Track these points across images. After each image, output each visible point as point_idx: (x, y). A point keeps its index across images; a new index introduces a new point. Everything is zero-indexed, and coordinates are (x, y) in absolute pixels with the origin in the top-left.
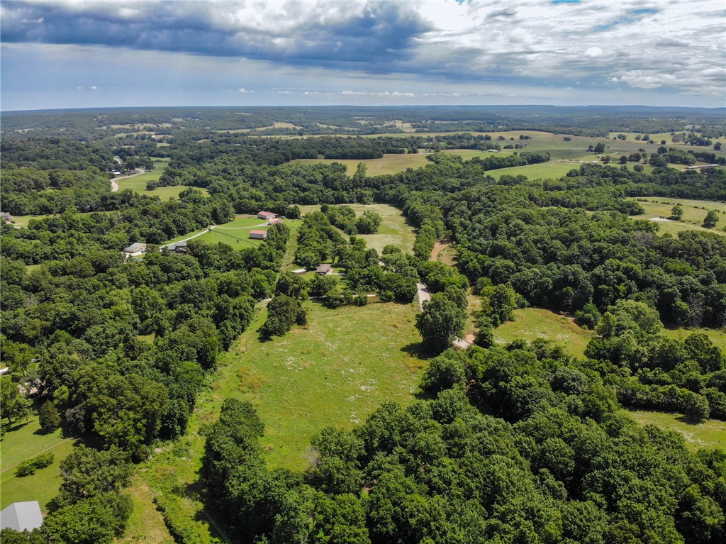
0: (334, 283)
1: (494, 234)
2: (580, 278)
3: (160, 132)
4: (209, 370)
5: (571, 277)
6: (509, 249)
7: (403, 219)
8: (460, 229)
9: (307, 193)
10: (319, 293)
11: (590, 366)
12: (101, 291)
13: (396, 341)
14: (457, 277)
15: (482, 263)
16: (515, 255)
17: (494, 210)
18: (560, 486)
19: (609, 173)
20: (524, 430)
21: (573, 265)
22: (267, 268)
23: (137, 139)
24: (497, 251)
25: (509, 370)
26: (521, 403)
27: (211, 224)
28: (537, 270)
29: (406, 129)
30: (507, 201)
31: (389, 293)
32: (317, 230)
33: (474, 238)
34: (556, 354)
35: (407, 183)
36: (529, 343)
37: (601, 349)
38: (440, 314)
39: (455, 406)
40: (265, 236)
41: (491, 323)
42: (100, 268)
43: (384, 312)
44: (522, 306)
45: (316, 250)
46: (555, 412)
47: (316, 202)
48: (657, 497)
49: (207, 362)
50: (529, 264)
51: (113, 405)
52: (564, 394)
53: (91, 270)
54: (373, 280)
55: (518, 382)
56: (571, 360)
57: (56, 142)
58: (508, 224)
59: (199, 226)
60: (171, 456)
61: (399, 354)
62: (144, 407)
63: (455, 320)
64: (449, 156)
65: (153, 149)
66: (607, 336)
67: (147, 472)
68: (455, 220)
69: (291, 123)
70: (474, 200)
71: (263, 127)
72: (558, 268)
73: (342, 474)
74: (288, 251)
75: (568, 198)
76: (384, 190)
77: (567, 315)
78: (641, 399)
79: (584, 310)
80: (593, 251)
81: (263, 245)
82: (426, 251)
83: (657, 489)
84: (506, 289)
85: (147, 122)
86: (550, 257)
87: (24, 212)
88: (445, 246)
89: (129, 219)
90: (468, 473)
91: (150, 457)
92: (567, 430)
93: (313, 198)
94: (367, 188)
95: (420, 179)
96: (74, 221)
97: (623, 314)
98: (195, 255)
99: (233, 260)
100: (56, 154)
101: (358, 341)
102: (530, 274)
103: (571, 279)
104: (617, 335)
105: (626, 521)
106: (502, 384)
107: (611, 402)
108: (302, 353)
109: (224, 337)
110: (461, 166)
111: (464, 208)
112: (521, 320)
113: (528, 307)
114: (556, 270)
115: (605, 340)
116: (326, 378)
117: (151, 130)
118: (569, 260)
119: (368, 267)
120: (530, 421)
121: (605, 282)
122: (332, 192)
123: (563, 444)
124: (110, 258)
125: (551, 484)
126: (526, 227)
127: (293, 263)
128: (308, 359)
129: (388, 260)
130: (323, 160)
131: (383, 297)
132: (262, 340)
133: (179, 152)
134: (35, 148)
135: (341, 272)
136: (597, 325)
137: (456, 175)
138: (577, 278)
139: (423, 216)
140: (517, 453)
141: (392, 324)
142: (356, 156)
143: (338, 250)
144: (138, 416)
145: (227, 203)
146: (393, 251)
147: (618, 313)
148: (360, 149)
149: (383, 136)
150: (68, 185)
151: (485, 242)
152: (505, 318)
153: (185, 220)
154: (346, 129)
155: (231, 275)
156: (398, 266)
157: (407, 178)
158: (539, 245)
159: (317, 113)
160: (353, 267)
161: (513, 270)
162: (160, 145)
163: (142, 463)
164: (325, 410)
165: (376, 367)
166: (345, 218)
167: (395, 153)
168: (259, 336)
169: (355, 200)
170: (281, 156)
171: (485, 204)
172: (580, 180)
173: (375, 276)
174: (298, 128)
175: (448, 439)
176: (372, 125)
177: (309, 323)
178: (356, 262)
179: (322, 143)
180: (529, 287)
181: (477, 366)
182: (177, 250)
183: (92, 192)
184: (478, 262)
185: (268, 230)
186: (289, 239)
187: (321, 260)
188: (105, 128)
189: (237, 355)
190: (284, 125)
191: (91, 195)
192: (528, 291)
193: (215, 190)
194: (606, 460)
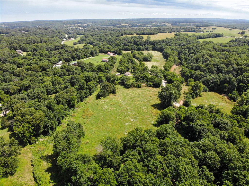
0: (129, 79)
1: (197, 62)
2: (232, 80)
3: (82, 27)
4: (72, 109)
5: (228, 79)
6: (202, 67)
7: (162, 56)
8: (184, 60)
9: (127, 46)
10: (123, 83)
11: (233, 118)
12: (41, 77)
13: (150, 102)
14: (180, 78)
15: (190, 73)
16: (205, 70)
17: (198, 52)
18: (211, 175)
19: (246, 41)
20: (197, 146)
21: (229, 75)
22: (106, 72)
23: (75, 29)
24: (198, 68)
25: (195, 117)
26: (198, 132)
27: (90, 56)
28: (213, 76)
29: (169, 26)
30: (204, 49)
31: (150, 83)
32: (127, 59)
33: (189, 63)
34: (218, 112)
35: (166, 43)
36: (206, 106)
37: (238, 110)
38: (168, 92)
39: (167, 132)
40: (107, 61)
41: (191, 97)
42: (44, 69)
43: (147, 91)
44: (206, 91)
45: (125, 66)
46: (214, 139)
47: (130, 50)
49: (71, 105)
50: (210, 74)
51: (21, 121)
52: (219, 130)
53: (40, 70)
54: (145, 78)
55: (198, 123)
56: (224, 115)
57: (46, 29)
58: (203, 58)
59: (86, 57)
60: (46, 143)
61: (150, 107)
62: (33, 122)
63: (174, 95)
64: (183, 34)
65: (79, 32)
66: (242, 105)
67: (33, 148)
68: (182, 56)
69: (128, 24)
70: (190, 49)
71: (118, 25)
72: (223, 76)
73: (111, 158)
74: (115, 67)
75: (229, 49)
76: (156, 45)
77: (225, 96)
79: (232, 94)
80: (238, 69)
81: (105, 64)
82: (168, 68)
84: (199, 83)
85: (79, 24)
86: (219, 71)
87: (27, 51)
88: (177, 66)
89: (60, 53)
90: (167, 164)
91: (37, 142)
92: (218, 148)
93: (129, 48)
94: (150, 45)
95: (171, 42)
96: (42, 53)
98: (80, 66)
99: (93, 69)
100: (45, 33)
101: (134, 101)
102: (210, 78)
103: (228, 81)
104: (246, 105)
106: (191, 123)
107: (241, 135)
108: (111, 105)
109: (81, 96)
110: (188, 37)
111: (187, 52)
112: (205, 96)
113: (208, 91)
114: (221, 76)
115: (240, 107)
116: (118, 115)
117: (80, 26)
118: (228, 73)
119: (144, 73)
120: (201, 142)
121: (243, 82)
122: (136, 46)
123: (216, 155)
124: (48, 65)
125: (206, 174)
126: (211, 59)
127: (116, 71)
128: (113, 107)
129: (152, 71)
130: (135, 35)
131: (148, 85)
132: (97, 98)
133: (87, 33)
134: (39, 31)
135: (133, 75)
136: (237, 100)
137: (185, 40)
138: (231, 80)
139: (169, 55)
140: (192, 157)
141: (149, 95)
142: (148, 34)
143: (134, 67)
144: (30, 126)
145: (97, 49)
146: (155, 67)
147: (247, 95)
148: (150, 32)
149: (160, 27)
150: (45, 42)
151: (193, 65)
152: (198, 95)
153: (80, 54)
154: (147, 26)
155: (90, 74)
156: (156, 73)
157: (166, 41)
158: (215, 66)
159: (137, 20)
160: (138, 73)
161: (203, 76)
162: (81, 31)
163: (33, 145)
164: (114, 128)
165: (139, 112)
166: (139, 55)
167: (163, 33)
168: (96, 97)
169: (145, 49)
170: (120, 34)
171: (194, 50)
172: (235, 44)
173: (146, 76)
174: (130, 25)
175: (162, 146)
176: (156, 24)
177: (117, 93)
178: (139, 71)
179: (137, 30)
180: (209, 83)
181: (181, 114)
182: (74, 64)
183: (52, 45)
184: (189, 72)
185: (109, 59)
186: (116, 62)
187: (127, 70)
188: (65, 26)
189: (86, 103)
190: (125, 24)
191: (52, 46)
192: (209, 85)
193: (95, 45)
194: (235, 166)
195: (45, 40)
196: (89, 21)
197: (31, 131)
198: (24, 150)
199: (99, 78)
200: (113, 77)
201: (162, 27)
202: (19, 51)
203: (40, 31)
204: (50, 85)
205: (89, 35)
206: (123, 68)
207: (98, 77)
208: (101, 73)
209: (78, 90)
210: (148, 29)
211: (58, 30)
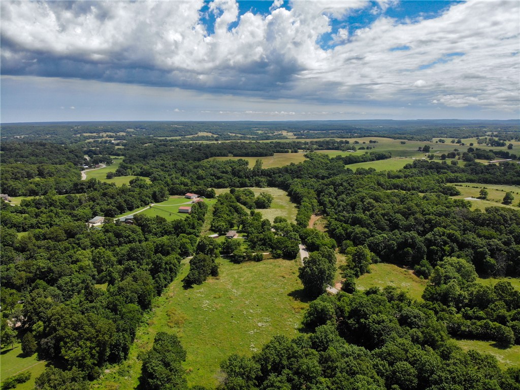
1: (353, 209)
2: (416, 241)
3: (117, 138)
4: (146, 310)
5: (410, 240)
6: (364, 220)
7: (288, 198)
8: (329, 205)
9: (220, 180)
10: (228, 252)
11: (427, 306)
12: (70, 251)
13: (284, 288)
14: (328, 240)
15: (346, 230)
16: (369, 224)
17: (353, 192)
19: (433, 166)
20: (380, 356)
21: (411, 232)
22: (190, 233)
23: (101, 143)
24: (356, 222)
26: (377, 335)
27: (152, 203)
28: (385, 235)
29: (290, 137)
30: (362, 186)
31: (279, 252)
32: (227, 206)
33: (340, 212)
34: (402, 297)
35: (291, 173)
36: (381, 290)
37: (434, 294)
38: (316, 268)
39: (329, 338)
40: (190, 211)
41: (353, 274)
42: (70, 234)
43: (275, 266)
44: (376, 262)
45: (225, 221)
46: (402, 342)
47: (227, 186)
49: (145, 305)
50: (380, 231)
51: (75, 337)
52: (408, 328)
53: (64, 236)
54: (267, 242)
55: (374, 319)
56: (412, 302)
57: (44, 145)
58: (363, 202)
59: (143, 204)
60: (117, 376)
61: (286, 298)
62: (98, 338)
63: (327, 272)
64: (320, 154)
65: (112, 150)
66: (438, 284)
67: (98, 387)
68: (325, 199)
69: (210, 132)
70: (338, 185)
71: (192, 135)
72: (401, 234)
74: (206, 221)
75: (405, 184)
76: (275, 178)
77: (408, 268)
78: (465, 331)
79: (421, 265)
80: (425, 221)
81: (188, 217)
82: (305, 221)
84: (364, 249)
85: (108, 132)
86: (394, 226)
87: (18, 194)
88: (318, 217)
89: (93, 199)
91: (101, 376)
92: (411, 356)
93: (225, 184)
94: (262, 176)
95: (300, 170)
96: (53, 201)
97: (449, 267)
98: (139, 225)
99: (166, 228)
100: (43, 153)
101: (256, 288)
102: (380, 238)
103: (410, 242)
104: (445, 283)
106: (362, 320)
107: (442, 333)
108: (215, 298)
109: (158, 285)
110: (328, 162)
111: (331, 191)
112: (375, 272)
113: (380, 262)
114: (399, 235)
115: (436, 287)
116: (232, 317)
117: (111, 137)
118: (408, 228)
119: (264, 233)
120: (384, 349)
121: (435, 244)
122: (238, 179)
123: (409, 366)
124: (78, 227)
126: (376, 204)
127: (210, 230)
128: (219, 302)
130: (232, 157)
131: (275, 255)
132: (185, 288)
133: (130, 152)
135: (244, 236)
136: (430, 275)
137: (325, 168)
138: (414, 241)
139: (302, 196)
140: (375, 374)
141: (281, 275)
142: (256, 155)
143: (242, 220)
144: (93, 345)
145: (164, 188)
146: (282, 221)
147: (445, 267)
148: (258, 150)
149: (273, 141)
150: (51, 176)
151: (348, 215)
152: (364, 270)
153: (133, 200)
154: (248, 136)
155: (164, 240)
156: (285, 232)
157: (290, 170)
158: (386, 217)
159: (228, 126)
160: (253, 232)
161: (368, 235)
162: (117, 147)
163: (95, 381)
164: (231, 341)
165: (270, 308)
166: (247, 197)
167: (282, 152)
168: (183, 285)
169: (254, 185)
170: (203, 155)
171: (346, 188)
172: (414, 171)
173: (268, 239)
174: (215, 136)
175: (323, 363)
176: (266, 134)
177: (220, 275)
178: (255, 229)
179: (232, 146)
180: (380, 248)
181: (344, 307)
182: (126, 221)
183: (67, 180)
184: (343, 229)
185: (193, 207)
186: (207, 213)
187: (230, 228)
188: (79, 135)
189: (167, 299)
190: (205, 134)
191: (67, 182)
192: (379, 251)
193: (155, 179)
194: (440, 377)
195: (49, 171)
196: (129, 125)
199: (181, 246)
204: (89, 266)
206: (222, 223)
207: (179, 245)
208: (183, 237)
210: (253, 146)
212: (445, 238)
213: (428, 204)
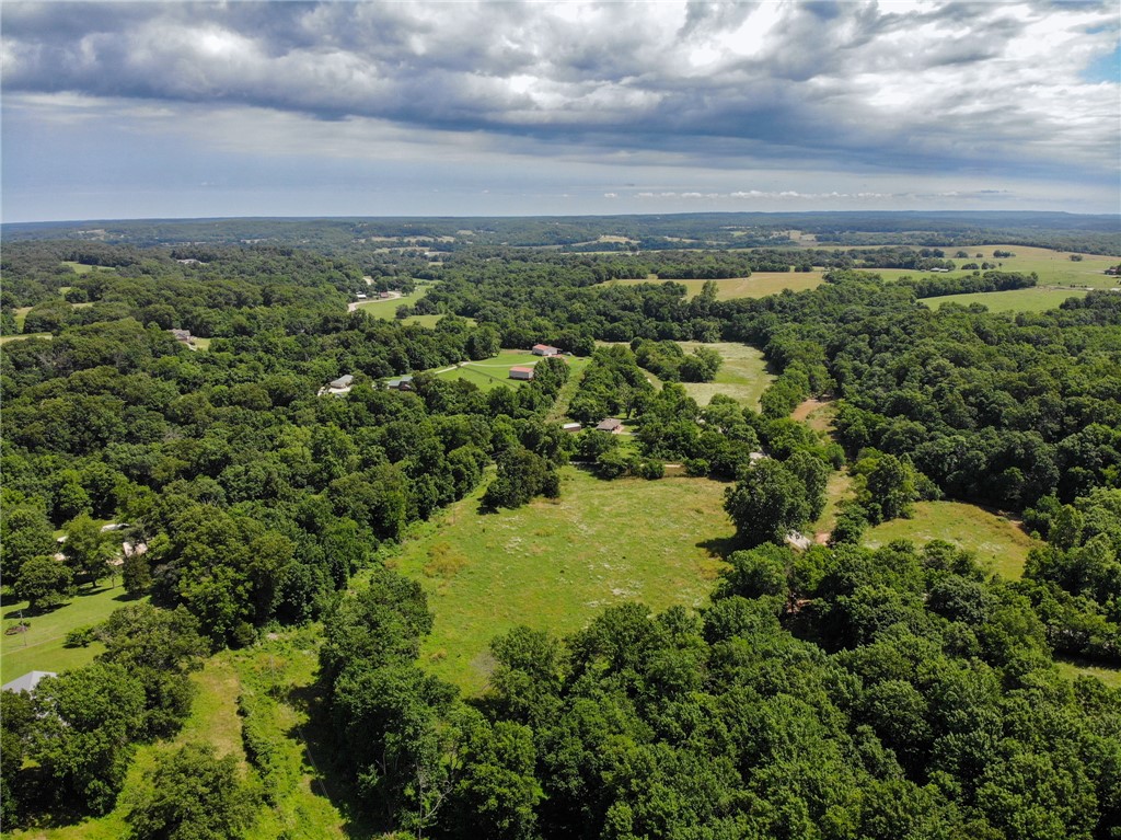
1: (899, 383)
2: (1036, 453)
3: (437, 247)
4: (386, 540)
5: (1020, 451)
6: (918, 403)
7: (763, 364)
8: (850, 376)
9: (616, 324)
10: (593, 460)
12: (272, 428)
13: (693, 532)
14: (826, 444)
15: (870, 424)
16: (929, 414)
17: (910, 346)
18: (888, 757)
20: (847, 664)
21: (1025, 433)
22: (522, 416)
23: (403, 255)
24: (902, 407)
25: (857, 577)
26: (865, 628)
27: (463, 360)
28: (962, 438)
29: (805, 241)
30: (932, 334)
31: (701, 462)
32: (611, 370)
33: (869, 388)
35: (780, 312)
37: (1048, 566)
38: (763, 489)
40: (531, 375)
41: (864, 516)
42: (281, 398)
43: (687, 490)
44: (931, 497)
45: (601, 397)
47: (629, 337)
48: (1053, 787)
49: (385, 530)
50: (951, 429)
52: (944, 620)
53: (268, 402)
54: (679, 442)
57: (288, 253)
58: (925, 367)
59: (446, 361)
60: (289, 647)
61: (691, 550)
62: (252, 564)
63: (789, 500)
64: (861, 275)
65: (420, 267)
66: (1066, 546)
67: (244, 662)
68: (843, 363)
69: (625, 236)
70: (879, 333)
71: (586, 241)
72: (1000, 437)
74: (560, 398)
75: (1049, 335)
76: (739, 320)
77: (1009, 517)
79: (1038, 507)
80: (1066, 410)
81: (523, 387)
82: (780, 406)
83: (1058, 774)
85: (421, 235)
86: (988, 416)
87: (213, 333)
88: (823, 404)
89: (346, 344)
91: (257, 643)
92: (925, 671)
93: (624, 332)
94: (711, 317)
95: (803, 306)
96: (271, 344)
97: (1098, 509)
98: (422, 393)
99: (475, 404)
100: (283, 268)
101: (632, 527)
102: (949, 444)
103: (1019, 455)
104: (1082, 544)
105: (983, 822)
106: (840, 598)
108: (538, 535)
109: (422, 498)
110: (878, 289)
111: (863, 345)
112: (924, 518)
113: (942, 499)
114: (996, 439)
116: (562, 572)
117: (424, 244)
118: (1021, 424)
119: (676, 424)
120: (860, 650)
121: (1083, 463)
122: (654, 324)
123: (910, 690)
124: (298, 387)
125: (869, 751)
126: (955, 371)
127: (566, 415)
128: (544, 543)
129: (711, 413)
130: (653, 280)
131: (691, 468)
132: (482, 511)
133: (453, 272)
134: (258, 259)
135: (635, 431)
137: (866, 302)
138: (1032, 453)
139: (791, 356)
141: (694, 506)
142: (708, 275)
143: (636, 398)
144: (240, 576)
145: (492, 330)
146: (724, 402)
147: (1091, 509)
148: (716, 266)
149: (761, 249)
150: (284, 301)
151: (884, 395)
152: (894, 512)
153: (425, 350)
154: (706, 242)
155: (460, 419)
156: (727, 425)
157: (780, 304)
158: (972, 399)
159: (667, 218)
160: (652, 421)
161: (921, 438)
162: (431, 264)
163: (242, 650)
165: (649, 565)
166: (663, 357)
167: (773, 270)
168: (479, 506)
169: (691, 336)
170: (591, 274)
171: (895, 339)
172: (1082, 315)
173: (683, 436)
174: (634, 242)
175: (716, 666)
176: (751, 237)
177: (562, 497)
178: (658, 415)
179: (661, 259)
180: (946, 466)
181: (810, 571)
182: (401, 387)
183: (313, 313)
184: (864, 424)
185: (538, 367)
186: (566, 382)
187: (609, 414)
188: (363, 241)
189: (438, 527)
190: (613, 239)
191: (311, 316)
192: (943, 472)
193: (485, 318)
194: (973, 717)
195: (281, 295)
196: (463, 223)
197: (242, 595)
198: (213, 663)
199: (495, 437)
200: (548, 434)
201: (770, 249)
202: (180, 331)
203: (261, 258)
204: (303, 457)
205: (462, 281)
206: (593, 401)
207: (490, 436)
208: (504, 421)
209: (412, 478)
210: (709, 258)
211: (334, 259)
212: (1109, 449)
213: (1083, 372)
